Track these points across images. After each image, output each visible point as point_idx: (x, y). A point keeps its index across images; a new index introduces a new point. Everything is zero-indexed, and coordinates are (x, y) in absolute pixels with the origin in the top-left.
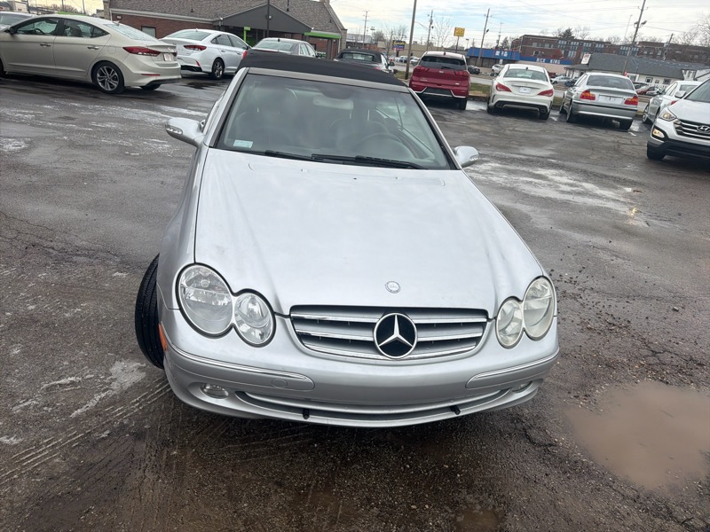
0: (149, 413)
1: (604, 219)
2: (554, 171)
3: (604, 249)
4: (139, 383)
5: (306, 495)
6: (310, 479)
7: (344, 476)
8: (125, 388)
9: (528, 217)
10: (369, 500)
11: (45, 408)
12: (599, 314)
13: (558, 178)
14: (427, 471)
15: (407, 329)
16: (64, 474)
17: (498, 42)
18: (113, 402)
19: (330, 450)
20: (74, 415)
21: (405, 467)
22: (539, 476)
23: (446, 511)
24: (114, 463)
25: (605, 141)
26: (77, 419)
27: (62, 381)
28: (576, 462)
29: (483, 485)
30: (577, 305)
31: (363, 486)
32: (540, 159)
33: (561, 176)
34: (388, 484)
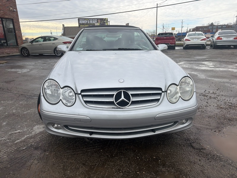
0: (42, 141)
1: (227, 74)
2: (207, 62)
3: (227, 82)
4: (42, 132)
5: (94, 168)
6: (97, 162)
7: (111, 161)
8: (36, 133)
9: (197, 76)
10: (119, 170)
11: (7, 140)
12: (225, 103)
13: (209, 64)
14: (146, 159)
15: (127, 96)
16: (6, 161)
17: (187, 30)
18: (31, 138)
19: (106, 152)
20: (16, 142)
21: (137, 158)
22: (196, 160)
23: (152, 174)
24: (25, 157)
25: (228, 52)
26: (16, 143)
27: (16, 132)
28: (214, 155)
29: (170, 164)
30: (216, 101)
31: (117, 165)
32: (202, 59)
33: (210, 63)
34: (128, 164)
